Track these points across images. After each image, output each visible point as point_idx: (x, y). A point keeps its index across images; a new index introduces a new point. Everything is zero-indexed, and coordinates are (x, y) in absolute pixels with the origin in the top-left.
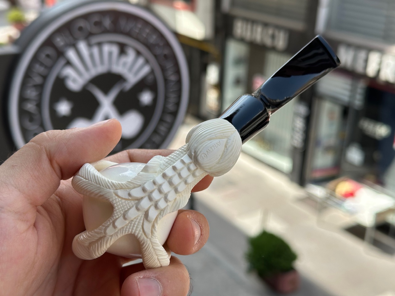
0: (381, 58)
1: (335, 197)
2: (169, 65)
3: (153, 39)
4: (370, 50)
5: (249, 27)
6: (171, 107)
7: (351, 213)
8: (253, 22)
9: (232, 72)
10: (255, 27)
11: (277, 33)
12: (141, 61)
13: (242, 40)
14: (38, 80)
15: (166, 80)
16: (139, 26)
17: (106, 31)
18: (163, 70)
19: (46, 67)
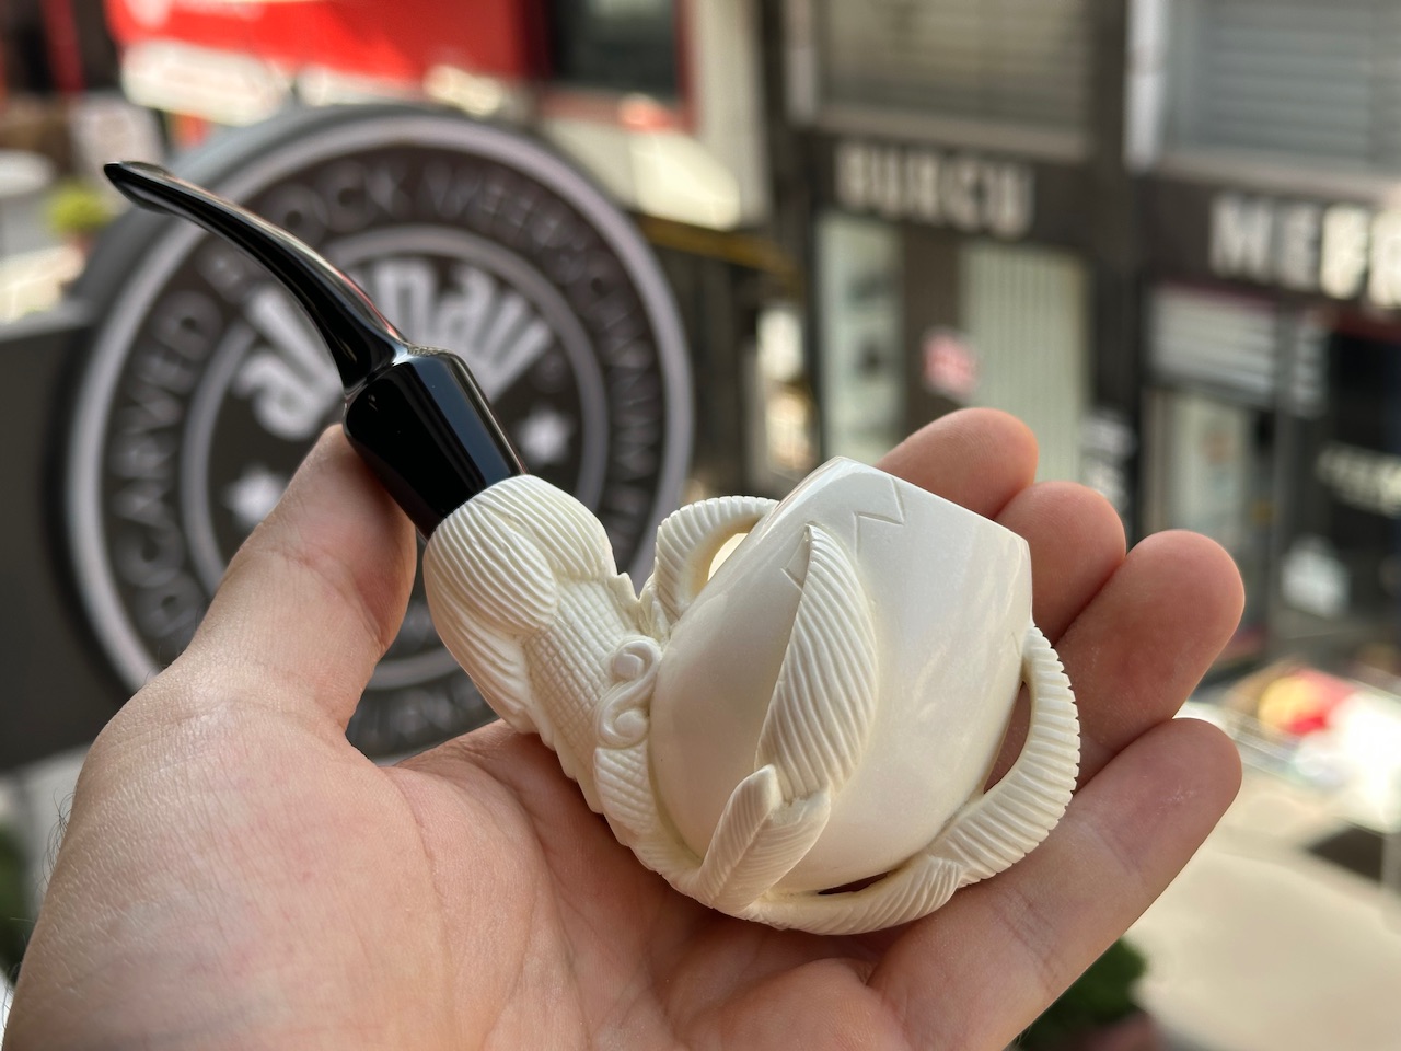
0: (1369, 228)
1: (1260, 735)
2: (613, 316)
3: (549, 230)
4: (1325, 204)
5: (892, 165)
6: (633, 461)
7: (1325, 788)
8: (905, 148)
9: (847, 331)
10: (911, 165)
11: (990, 178)
12: (513, 311)
13: (871, 214)
14: (161, 411)
15: (608, 371)
16: (497, 190)
17: (383, 221)
18: (596, 335)
19: (186, 363)
